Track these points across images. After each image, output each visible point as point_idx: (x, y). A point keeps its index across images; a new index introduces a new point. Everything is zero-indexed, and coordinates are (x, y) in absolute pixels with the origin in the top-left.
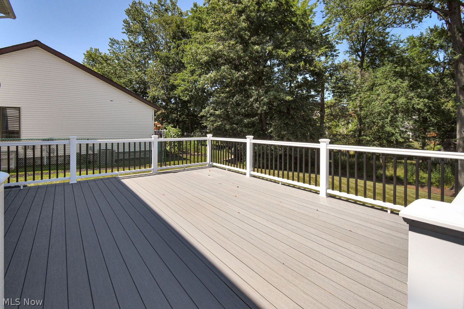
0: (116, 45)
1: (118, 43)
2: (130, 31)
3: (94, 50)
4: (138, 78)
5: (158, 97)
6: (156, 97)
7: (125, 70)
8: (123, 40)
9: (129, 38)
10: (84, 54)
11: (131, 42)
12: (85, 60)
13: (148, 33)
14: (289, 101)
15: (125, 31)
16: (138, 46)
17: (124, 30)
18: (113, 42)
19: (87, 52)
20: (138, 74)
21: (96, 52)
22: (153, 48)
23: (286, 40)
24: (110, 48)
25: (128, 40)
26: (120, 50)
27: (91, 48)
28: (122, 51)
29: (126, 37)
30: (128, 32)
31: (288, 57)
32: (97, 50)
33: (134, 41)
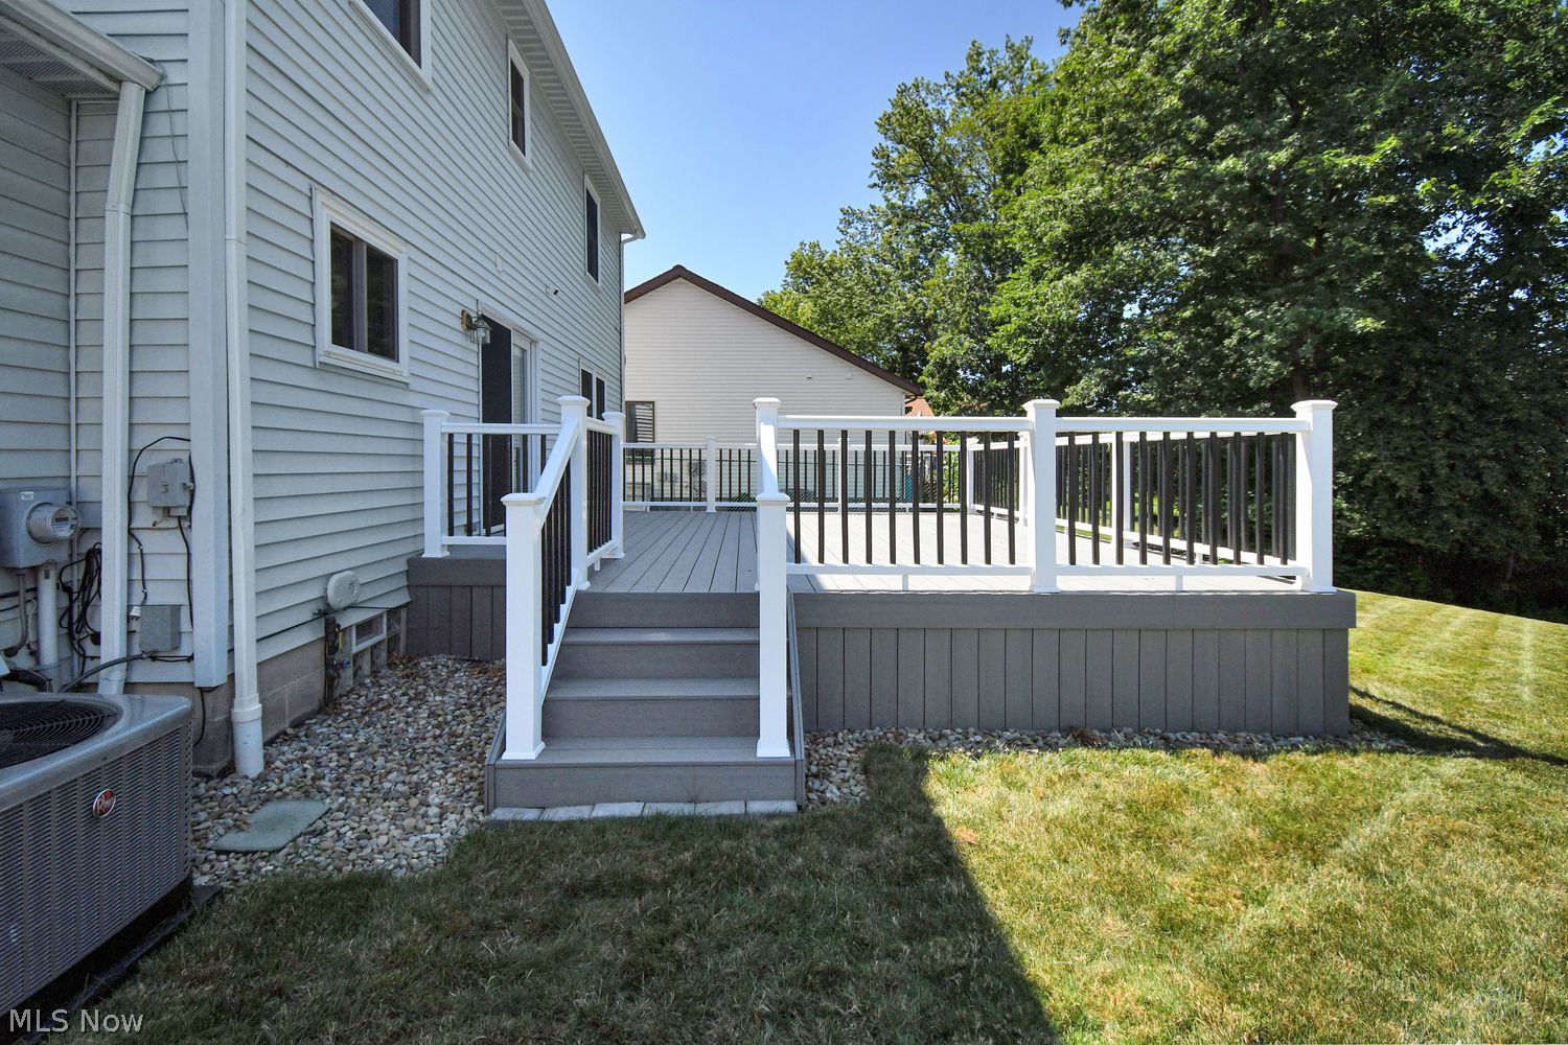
0: (855, 224)
1: (860, 219)
2: (889, 177)
3: (807, 247)
4: (907, 309)
5: (954, 362)
6: (949, 362)
7: (873, 292)
8: (872, 207)
9: (887, 200)
10: (787, 263)
11: (892, 207)
12: (789, 280)
13: (937, 167)
14: (1365, 339)
15: (877, 181)
16: (908, 215)
17: (875, 179)
18: (849, 216)
19: (793, 257)
20: (905, 299)
21: (813, 253)
22: (951, 213)
23: (1373, 107)
24: (840, 236)
25: (883, 205)
26: (866, 237)
27: (802, 244)
28: (870, 239)
29: (878, 199)
30: (884, 183)
31: (1372, 170)
32: (815, 246)
33: (900, 203)
